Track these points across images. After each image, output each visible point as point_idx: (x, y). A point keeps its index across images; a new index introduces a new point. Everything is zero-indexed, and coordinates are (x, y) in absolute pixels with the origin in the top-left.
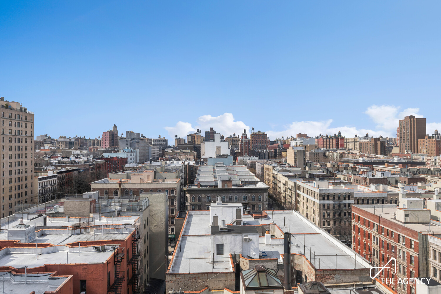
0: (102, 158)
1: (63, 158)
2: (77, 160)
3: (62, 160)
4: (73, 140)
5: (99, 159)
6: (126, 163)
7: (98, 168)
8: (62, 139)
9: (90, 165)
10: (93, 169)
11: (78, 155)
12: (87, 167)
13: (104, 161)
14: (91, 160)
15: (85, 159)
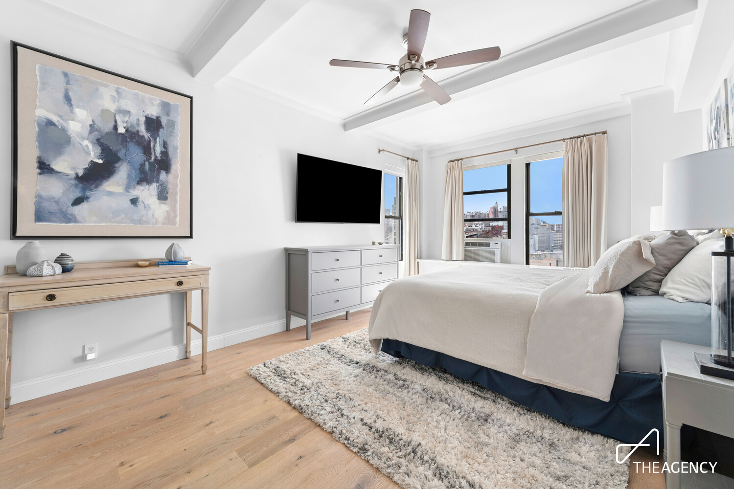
0: (489, 226)
1: (469, 227)
2: (476, 228)
3: (469, 228)
4: (474, 214)
5: (488, 227)
6: (503, 229)
7: (488, 233)
8: (468, 214)
9: (483, 231)
10: (485, 234)
11: (477, 224)
12: (481, 233)
13: (490, 228)
14: (484, 228)
15: (480, 227)
